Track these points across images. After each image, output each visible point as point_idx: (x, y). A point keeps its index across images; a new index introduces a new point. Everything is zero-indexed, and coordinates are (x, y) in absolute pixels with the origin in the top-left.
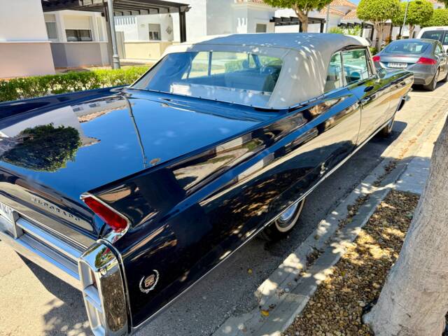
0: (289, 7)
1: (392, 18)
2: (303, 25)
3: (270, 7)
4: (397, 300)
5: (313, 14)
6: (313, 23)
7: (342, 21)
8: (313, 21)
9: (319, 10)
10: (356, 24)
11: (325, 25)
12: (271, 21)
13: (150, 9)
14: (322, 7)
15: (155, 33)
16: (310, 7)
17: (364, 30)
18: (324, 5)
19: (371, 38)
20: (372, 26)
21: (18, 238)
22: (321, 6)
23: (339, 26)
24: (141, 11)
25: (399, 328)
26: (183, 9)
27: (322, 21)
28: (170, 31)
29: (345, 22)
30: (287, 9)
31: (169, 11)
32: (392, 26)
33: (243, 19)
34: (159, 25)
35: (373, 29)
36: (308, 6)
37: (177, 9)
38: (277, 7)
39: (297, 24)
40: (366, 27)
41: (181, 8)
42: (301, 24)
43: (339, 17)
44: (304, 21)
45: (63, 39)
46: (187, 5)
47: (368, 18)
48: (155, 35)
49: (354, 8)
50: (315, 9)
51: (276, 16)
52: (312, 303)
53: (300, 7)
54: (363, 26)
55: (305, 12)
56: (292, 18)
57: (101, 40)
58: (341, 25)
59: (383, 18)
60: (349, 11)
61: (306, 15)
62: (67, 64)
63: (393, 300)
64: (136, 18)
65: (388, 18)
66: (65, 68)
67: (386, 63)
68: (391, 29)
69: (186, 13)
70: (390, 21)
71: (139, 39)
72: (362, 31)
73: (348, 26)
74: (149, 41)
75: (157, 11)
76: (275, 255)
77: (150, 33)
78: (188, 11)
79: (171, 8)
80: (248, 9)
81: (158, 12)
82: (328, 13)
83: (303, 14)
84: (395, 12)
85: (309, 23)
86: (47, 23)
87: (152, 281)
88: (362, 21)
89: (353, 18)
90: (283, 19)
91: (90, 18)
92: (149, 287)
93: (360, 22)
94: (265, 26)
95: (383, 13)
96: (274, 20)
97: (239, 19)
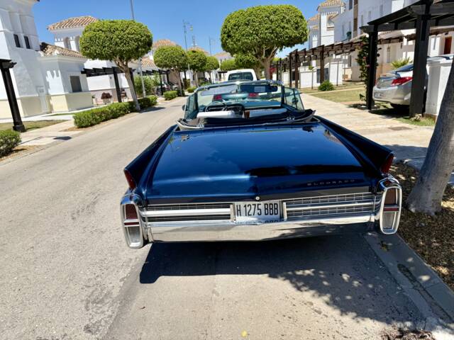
10: (154, 71)
12: (82, 73)
20: (167, 72)
23: (139, 73)
26: (6, 65)
29: (144, 70)
33: (55, 72)
35: (168, 75)
41: (3, 64)
44: (126, 71)
47: (164, 66)
51: (87, 68)
54: (161, 73)
55: (125, 63)
56: (104, 69)
73: (148, 73)
78: (12, 67)
80: (59, 63)
83: (123, 65)
88: (160, 68)
89: (150, 67)
90: (95, 70)
94: (78, 77)
96: (85, 71)
97: (49, 73)
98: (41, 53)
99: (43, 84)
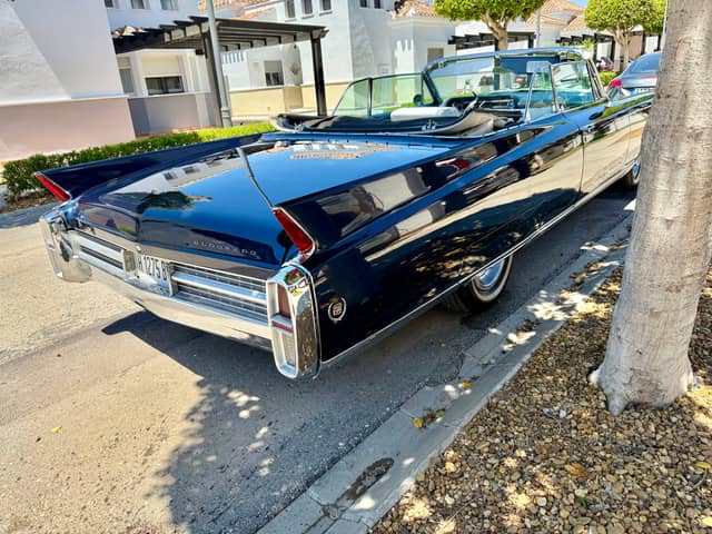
0: (477, 18)
1: (643, 23)
2: (501, 44)
3: (446, 21)
4: (623, 336)
5: (516, 25)
6: (516, 40)
7: (562, 35)
8: (516, 37)
9: (524, 19)
10: (585, 37)
11: (535, 41)
12: (450, 42)
13: (268, 39)
14: (529, 14)
15: (274, 75)
16: (510, 15)
17: (600, 45)
18: (532, 10)
19: (612, 57)
20: (612, 37)
21: (174, 295)
22: (526, 13)
23: (558, 42)
24: (255, 42)
25: (631, 373)
26: (316, 34)
27: (530, 37)
28: (296, 70)
29: (568, 35)
30: (473, 22)
31: (295, 40)
32: (644, 36)
33: (406, 42)
34: (280, 62)
35: (614, 43)
36: (506, 14)
37: (308, 35)
38: (458, 20)
39: (491, 44)
40: (602, 41)
41: (314, 32)
42: (496, 43)
43: (557, 27)
44: (502, 38)
45: (143, 91)
46: (323, 28)
47: (603, 26)
48: (274, 78)
49: (580, 12)
50: (518, 19)
51: (457, 34)
52: (524, 370)
53: (494, 17)
54: (597, 39)
55: (502, 24)
56: (482, 35)
57: (197, 89)
58: (562, 40)
59: (628, 24)
60: (574, 18)
61: (504, 29)
62: (149, 130)
63: (619, 337)
64: (244, 54)
65: (636, 22)
66: (147, 135)
67: (631, 89)
68: (644, 40)
69: (322, 40)
70: (640, 28)
71: (251, 85)
72: (596, 47)
73: (573, 40)
74: (265, 87)
75: (277, 40)
76: (475, 329)
77: (268, 76)
78: (324, 36)
79: (299, 34)
80: (414, 27)
81: (280, 42)
82: (538, 23)
83: (500, 27)
84: (646, 13)
85: (510, 41)
86: (121, 70)
87: (339, 309)
88: (595, 31)
89: (580, 29)
90: (468, 38)
91: (179, 59)
92: (337, 317)
93: (591, 33)
94: (441, 51)
95: (628, 16)
96: (454, 40)
97: (399, 43)
98: (393, 13)
99: (389, 61)
